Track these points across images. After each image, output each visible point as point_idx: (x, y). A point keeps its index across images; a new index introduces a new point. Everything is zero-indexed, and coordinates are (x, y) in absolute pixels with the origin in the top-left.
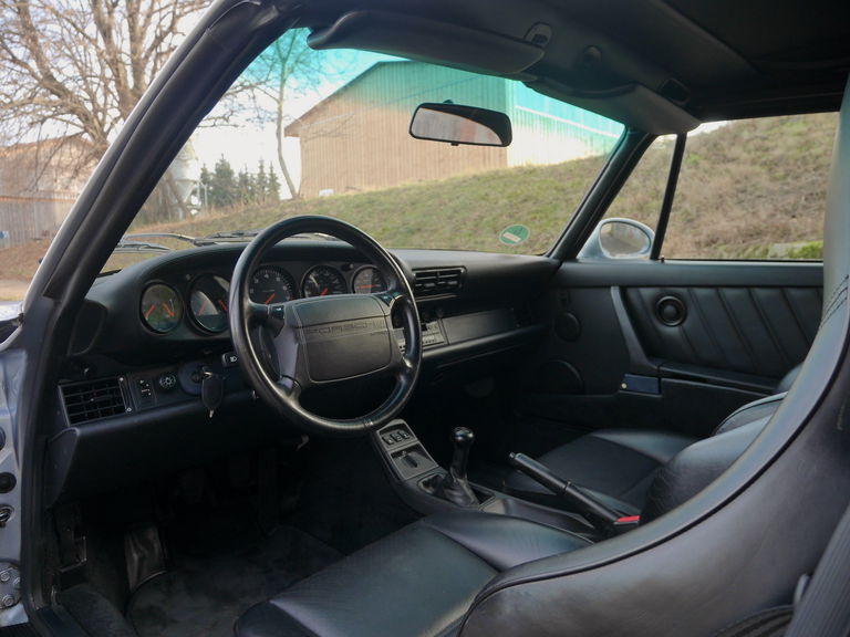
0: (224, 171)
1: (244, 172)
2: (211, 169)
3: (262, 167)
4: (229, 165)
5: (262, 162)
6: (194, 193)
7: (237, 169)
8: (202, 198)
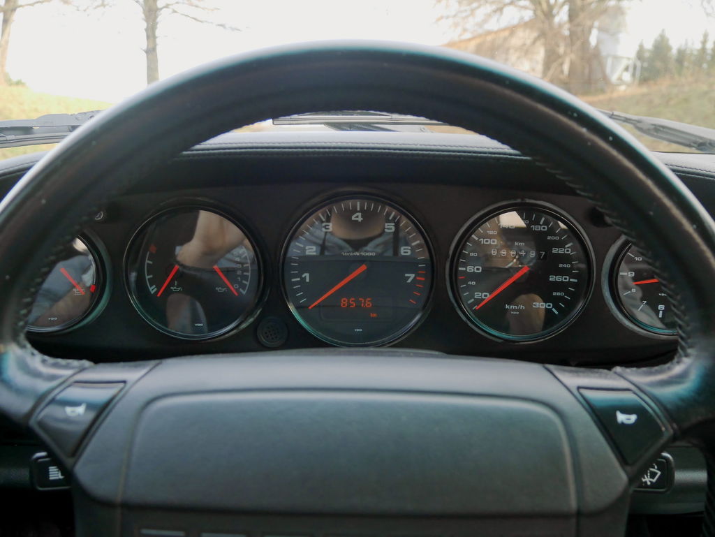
0: (661, 47)
1: (683, 48)
2: (649, 45)
3: (704, 42)
4: (668, 40)
5: (706, 36)
6: (627, 69)
7: (675, 44)
8: (634, 75)
